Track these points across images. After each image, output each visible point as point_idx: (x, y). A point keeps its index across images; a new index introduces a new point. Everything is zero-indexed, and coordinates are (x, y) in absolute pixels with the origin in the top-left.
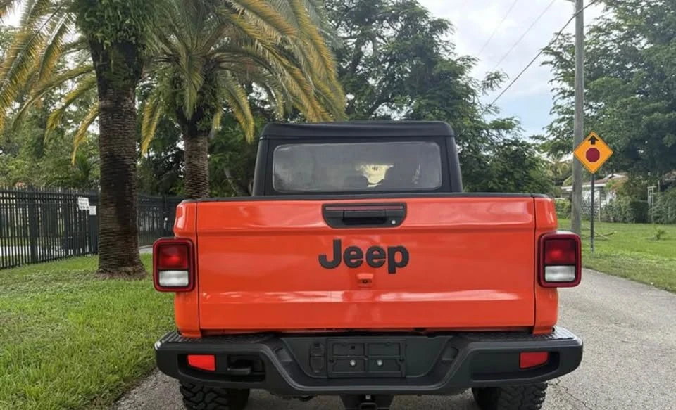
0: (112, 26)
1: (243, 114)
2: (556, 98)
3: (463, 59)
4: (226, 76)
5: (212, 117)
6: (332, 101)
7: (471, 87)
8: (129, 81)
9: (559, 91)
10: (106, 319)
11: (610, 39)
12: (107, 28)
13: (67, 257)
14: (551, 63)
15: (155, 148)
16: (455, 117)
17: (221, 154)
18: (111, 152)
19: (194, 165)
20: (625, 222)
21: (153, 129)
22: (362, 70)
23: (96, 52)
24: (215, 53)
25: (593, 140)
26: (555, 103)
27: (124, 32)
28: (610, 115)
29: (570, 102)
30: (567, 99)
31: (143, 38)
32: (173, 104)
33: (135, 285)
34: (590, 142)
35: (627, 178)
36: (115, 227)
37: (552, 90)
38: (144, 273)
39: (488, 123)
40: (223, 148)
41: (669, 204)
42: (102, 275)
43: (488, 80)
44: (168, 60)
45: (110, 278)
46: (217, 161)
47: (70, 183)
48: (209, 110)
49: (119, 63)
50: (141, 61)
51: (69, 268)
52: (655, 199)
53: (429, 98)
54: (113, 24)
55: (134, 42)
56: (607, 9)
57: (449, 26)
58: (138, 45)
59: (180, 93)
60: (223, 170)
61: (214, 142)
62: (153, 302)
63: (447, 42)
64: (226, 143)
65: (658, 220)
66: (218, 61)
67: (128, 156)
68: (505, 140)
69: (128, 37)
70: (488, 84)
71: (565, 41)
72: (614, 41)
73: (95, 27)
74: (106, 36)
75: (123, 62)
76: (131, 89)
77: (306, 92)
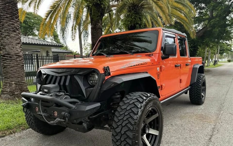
55: (99, 3)
74: (90, 2)
75: (96, 11)
76: (100, 20)
77: (163, 12)
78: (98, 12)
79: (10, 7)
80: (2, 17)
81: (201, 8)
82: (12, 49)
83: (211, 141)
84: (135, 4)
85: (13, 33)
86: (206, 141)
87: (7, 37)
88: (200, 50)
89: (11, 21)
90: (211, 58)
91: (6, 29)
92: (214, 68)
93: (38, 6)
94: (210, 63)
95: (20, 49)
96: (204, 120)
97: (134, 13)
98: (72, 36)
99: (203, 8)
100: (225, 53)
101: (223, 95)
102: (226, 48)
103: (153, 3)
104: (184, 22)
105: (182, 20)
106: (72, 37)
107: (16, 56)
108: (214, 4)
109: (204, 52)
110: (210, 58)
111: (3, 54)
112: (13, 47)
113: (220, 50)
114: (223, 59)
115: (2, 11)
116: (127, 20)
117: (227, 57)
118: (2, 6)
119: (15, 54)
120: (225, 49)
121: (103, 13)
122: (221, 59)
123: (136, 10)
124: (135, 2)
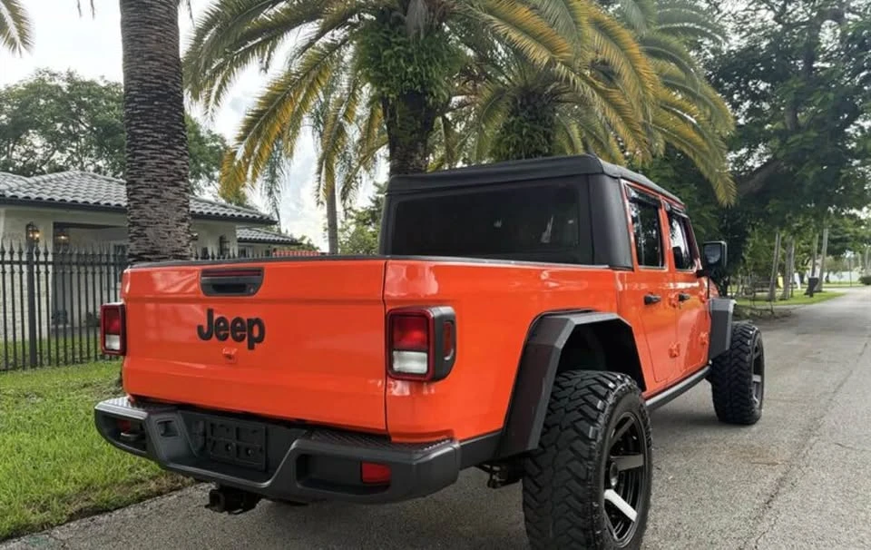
0: (397, 78)
8: (417, 135)
12: (392, 81)
27: (409, 81)
31: (429, 84)
49: (405, 116)
50: (429, 111)
55: (420, 91)
58: (424, 93)
69: (413, 86)
74: (392, 89)
75: (409, 115)
76: (420, 144)
77: (627, 121)
78: (416, 118)
79: (165, 112)
80: (140, 141)
81: (756, 97)
82: (164, 238)
83: (770, 507)
84: (531, 90)
85: (170, 188)
86: (755, 506)
87: (153, 200)
88: (757, 239)
89: (167, 154)
90: (797, 268)
91: (150, 175)
92: (808, 307)
93: (218, 97)
94: (792, 288)
95: (187, 238)
96: (756, 460)
97: (529, 117)
98: (318, 190)
99: (763, 96)
100: (850, 250)
101: (826, 393)
102: (853, 234)
103: (593, 95)
104: (695, 149)
105: (688, 144)
106: (316, 193)
107: (177, 259)
108: (802, 84)
109: (772, 248)
110: (794, 270)
111: (136, 253)
112: (169, 232)
113: (831, 241)
114: (844, 273)
115: (141, 122)
116: (505, 140)
117: (861, 267)
118: (142, 107)
119: (173, 252)
120: (852, 236)
121: (430, 121)
122: (835, 272)
123: (535, 108)
124: (530, 83)
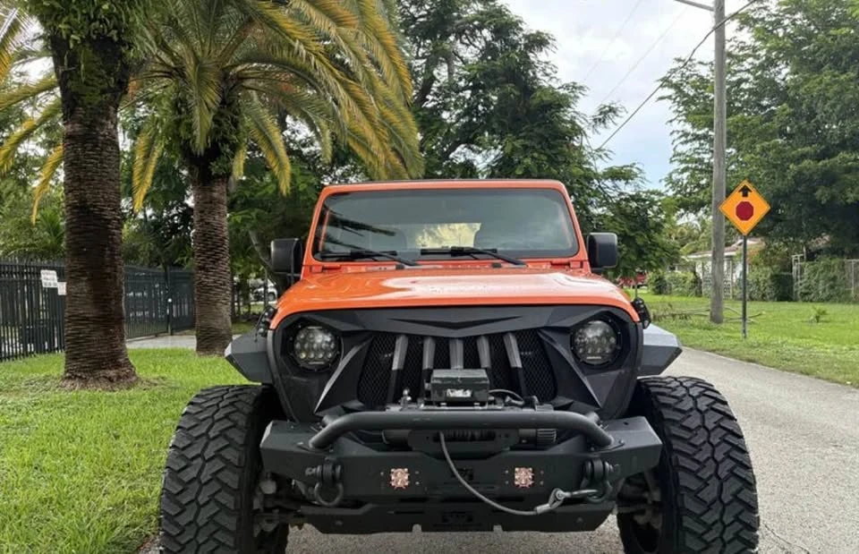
0: (83, 14)
1: (276, 155)
2: (676, 143)
3: (567, 87)
4: (252, 100)
5: (233, 156)
6: (400, 133)
7: (579, 123)
8: (109, 95)
9: (681, 134)
10: (68, 456)
11: (743, 68)
12: (76, 17)
13: (26, 354)
14: (669, 97)
15: (154, 205)
16: (558, 163)
17: (247, 211)
18: (83, 201)
19: (208, 223)
20: (764, 300)
21: (150, 176)
22: (433, 100)
23: (58, 52)
24: (237, 66)
25: (745, 191)
26: (674, 149)
27: (101, 23)
28: (746, 164)
29: (693, 147)
30: (689, 144)
31: (129, 32)
32: (177, 137)
33: (119, 399)
34: (741, 193)
35: (764, 244)
36: (90, 311)
37: (672, 134)
38: (134, 378)
39: (600, 171)
40: (248, 204)
41: (821, 277)
42: (70, 382)
43: (601, 114)
44: (169, 75)
45: (82, 387)
46: (239, 221)
47: (36, 252)
48: (228, 146)
49: (94, 68)
50: (126, 67)
51: (24, 371)
52: (802, 271)
53: (524, 138)
54: (84, 11)
55: (115, 39)
56: (741, 29)
57: (550, 41)
58: (121, 42)
59: (186, 121)
60: (247, 234)
61: (234, 196)
62: (145, 426)
63: (547, 63)
64: (252, 196)
65: (806, 297)
66: (241, 78)
67: (109, 206)
68: (621, 194)
69: (106, 31)
70: (600, 120)
71: (687, 69)
72: (748, 71)
73: (57, 15)
74: (74, 29)
75: (99, 68)
78: (108, 73)
